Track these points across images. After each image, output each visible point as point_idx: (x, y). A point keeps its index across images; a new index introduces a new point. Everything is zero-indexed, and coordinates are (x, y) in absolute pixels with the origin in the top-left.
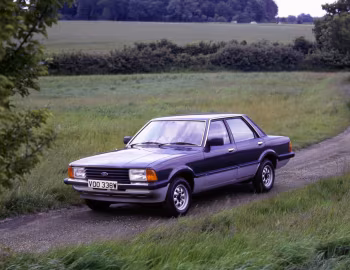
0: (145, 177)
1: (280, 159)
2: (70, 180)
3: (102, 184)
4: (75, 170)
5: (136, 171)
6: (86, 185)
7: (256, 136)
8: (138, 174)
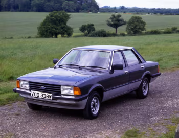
0: (72, 92)
1: (153, 77)
2: (17, 89)
3: (40, 95)
4: (22, 83)
5: (66, 87)
6: (30, 94)
7: (140, 62)
8: (67, 89)
